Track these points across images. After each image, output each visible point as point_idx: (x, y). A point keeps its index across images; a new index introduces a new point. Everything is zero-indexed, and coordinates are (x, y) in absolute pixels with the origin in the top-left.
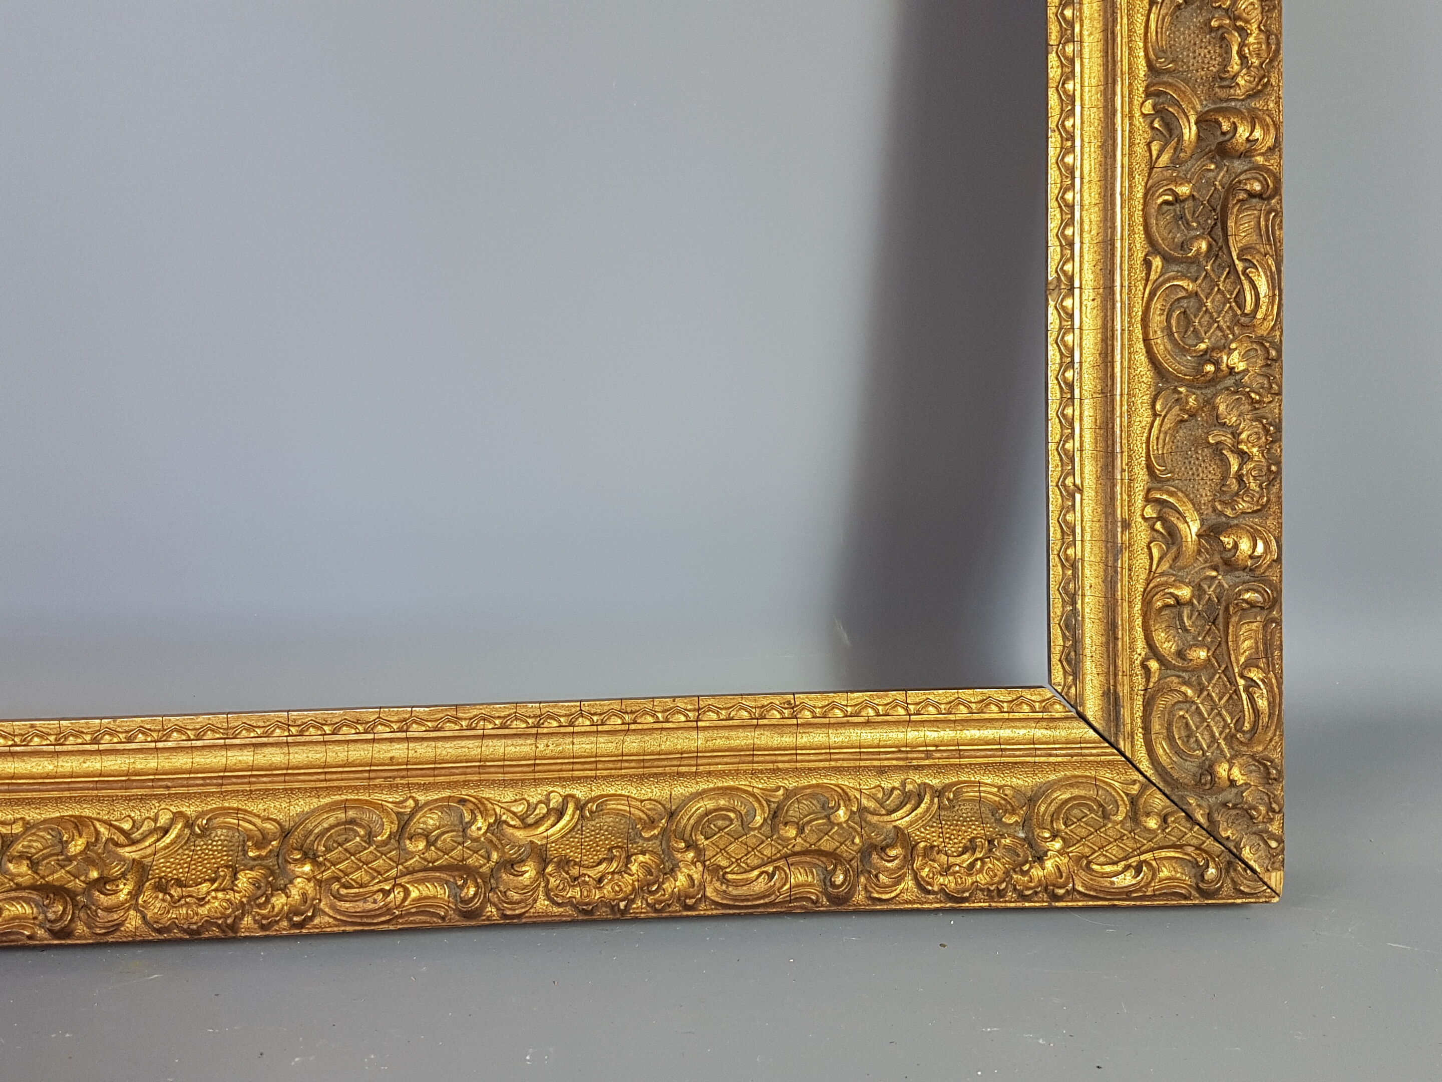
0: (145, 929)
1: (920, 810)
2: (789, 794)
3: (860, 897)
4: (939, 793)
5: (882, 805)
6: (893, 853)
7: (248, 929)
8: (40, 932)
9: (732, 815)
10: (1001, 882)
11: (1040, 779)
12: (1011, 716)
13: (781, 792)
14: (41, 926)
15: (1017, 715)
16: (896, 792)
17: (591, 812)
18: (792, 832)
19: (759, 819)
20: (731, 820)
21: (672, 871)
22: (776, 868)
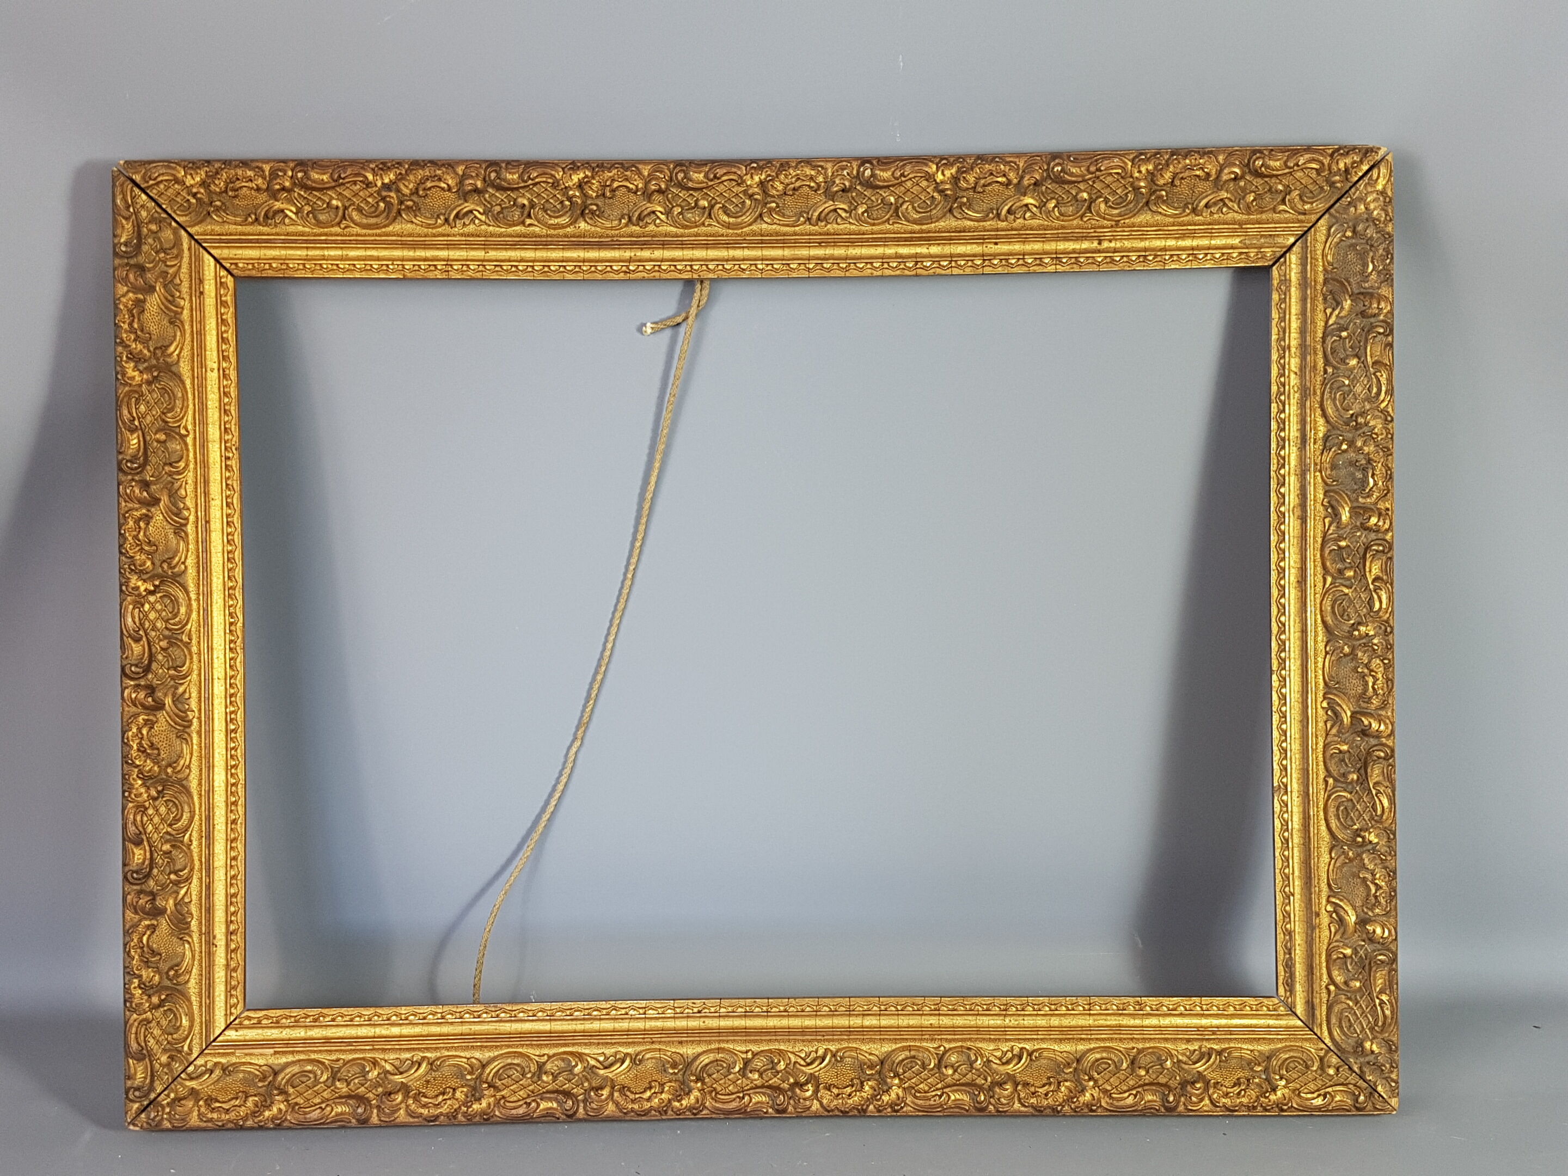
0: (821, 1109)
1: (1210, 1063)
2: (1140, 1051)
3: (1181, 1108)
4: (1220, 1053)
5: (1189, 1058)
6: (1198, 1086)
7: (871, 1112)
8: (770, 1110)
9: (1110, 1062)
10: (1254, 1102)
11: (1272, 1047)
12: (1258, 1013)
13: (1135, 1050)
14: (771, 1107)
15: (1260, 1013)
16: (1197, 1052)
17: (1036, 1057)
18: (1143, 1073)
19: (1125, 1066)
20: (1109, 1065)
21: (1083, 1091)
22: (1138, 1092)
